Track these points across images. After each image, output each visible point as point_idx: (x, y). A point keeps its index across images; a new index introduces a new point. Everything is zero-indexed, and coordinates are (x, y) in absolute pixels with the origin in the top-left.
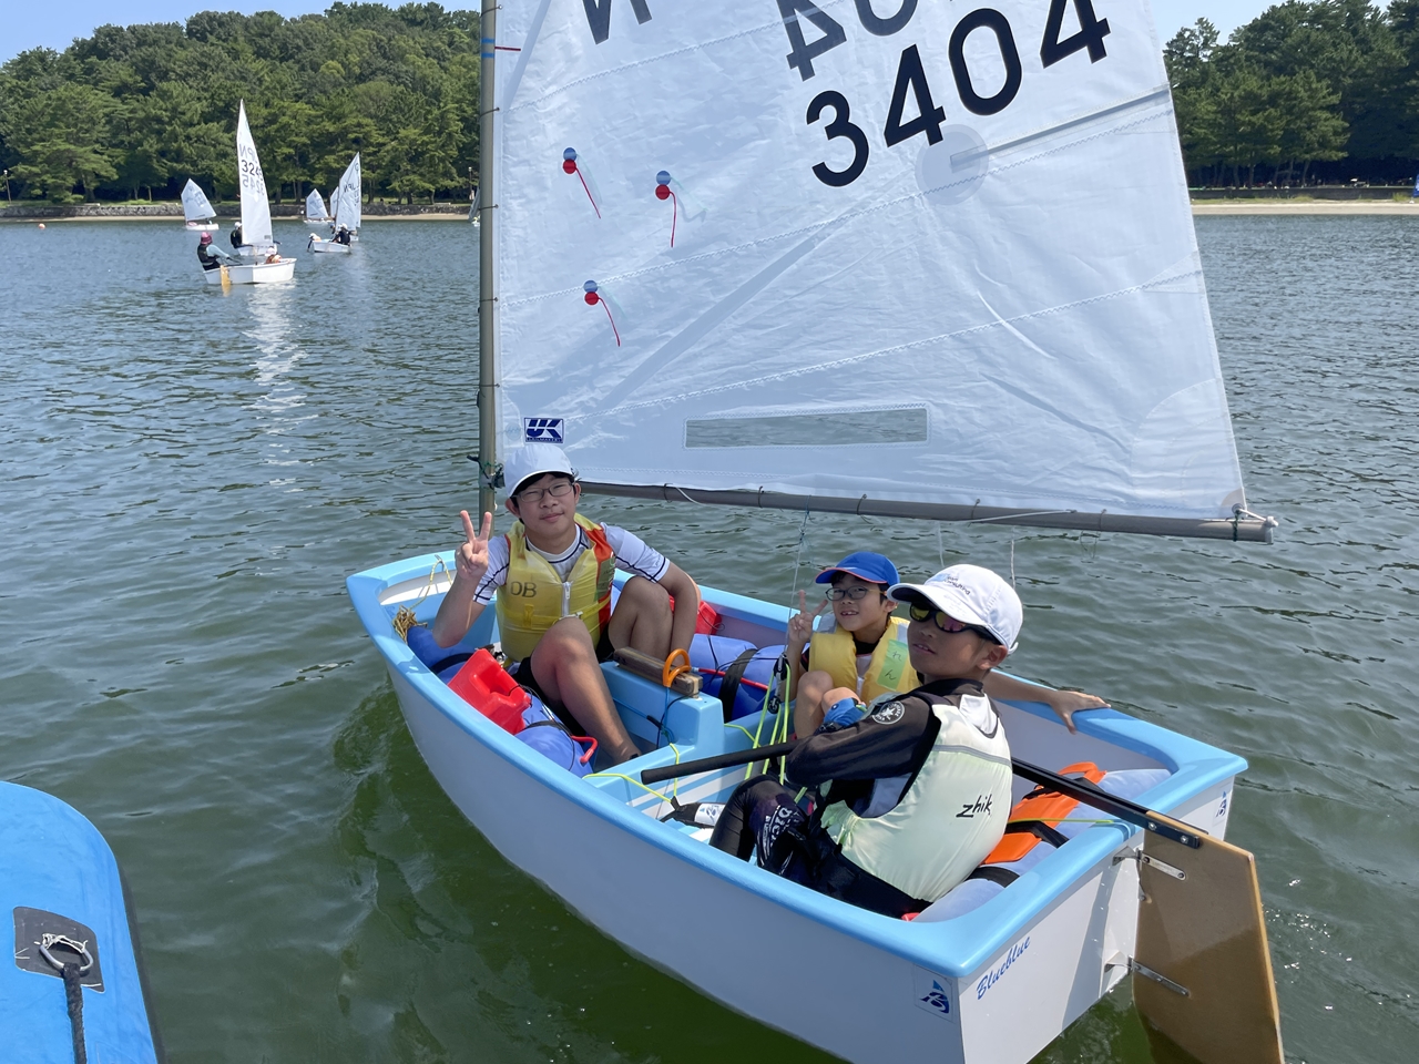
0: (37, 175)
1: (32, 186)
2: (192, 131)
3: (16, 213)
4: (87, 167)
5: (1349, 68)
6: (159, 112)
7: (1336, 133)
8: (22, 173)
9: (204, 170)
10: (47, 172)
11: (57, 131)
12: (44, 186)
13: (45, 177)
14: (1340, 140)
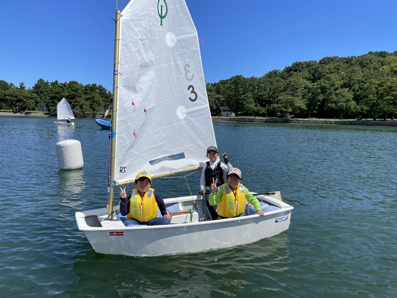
0: (280, 107)
1: (278, 112)
2: (338, 91)
3: (269, 121)
4: (298, 105)
6: (326, 85)
8: (275, 107)
9: (340, 106)
10: (283, 107)
11: (287, 92)
12: (281, 111)
13: (282, 108)
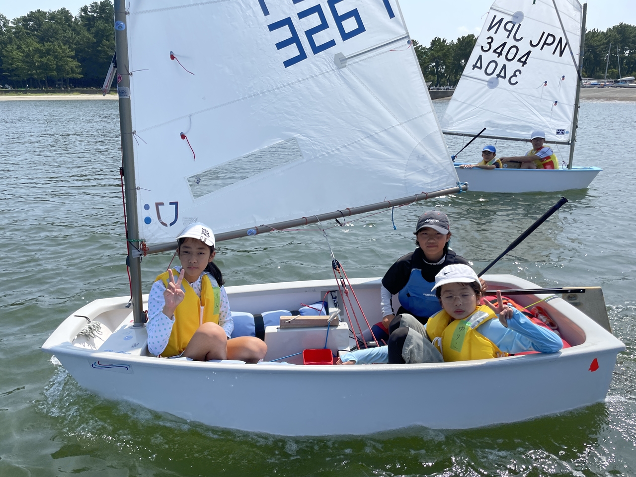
5: (73, 41)
7: (76, 67)
14: (79, 70)
